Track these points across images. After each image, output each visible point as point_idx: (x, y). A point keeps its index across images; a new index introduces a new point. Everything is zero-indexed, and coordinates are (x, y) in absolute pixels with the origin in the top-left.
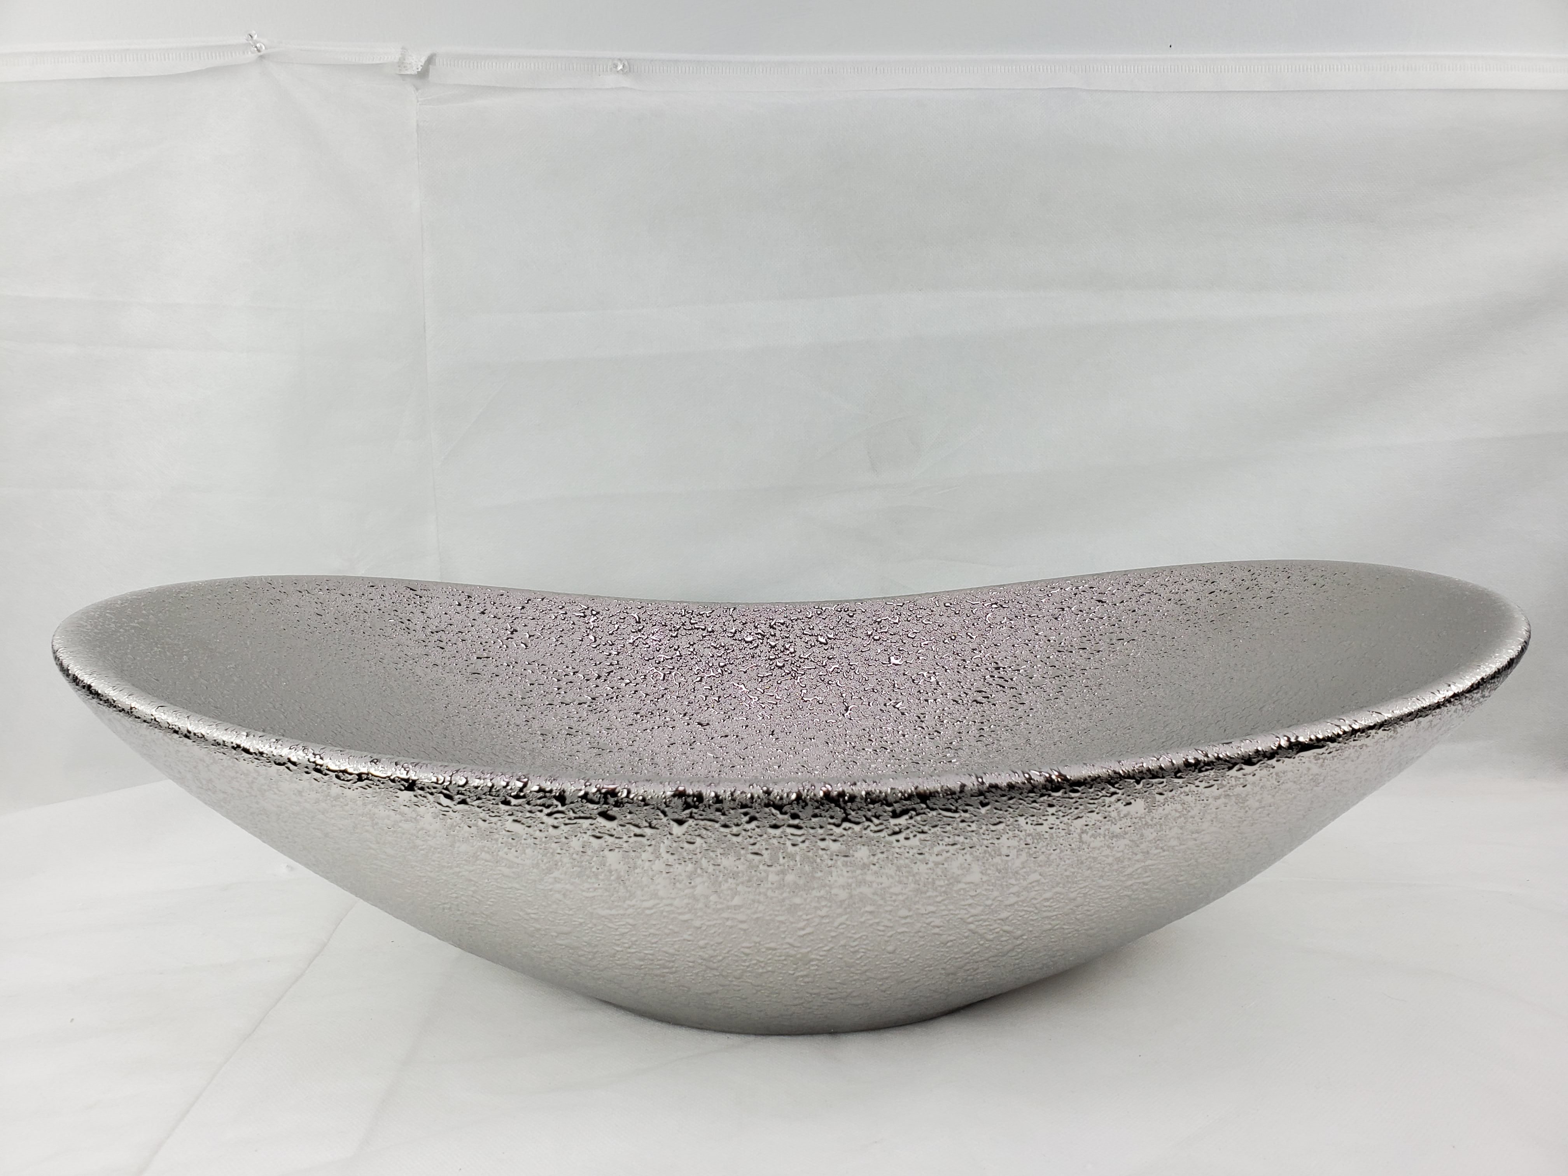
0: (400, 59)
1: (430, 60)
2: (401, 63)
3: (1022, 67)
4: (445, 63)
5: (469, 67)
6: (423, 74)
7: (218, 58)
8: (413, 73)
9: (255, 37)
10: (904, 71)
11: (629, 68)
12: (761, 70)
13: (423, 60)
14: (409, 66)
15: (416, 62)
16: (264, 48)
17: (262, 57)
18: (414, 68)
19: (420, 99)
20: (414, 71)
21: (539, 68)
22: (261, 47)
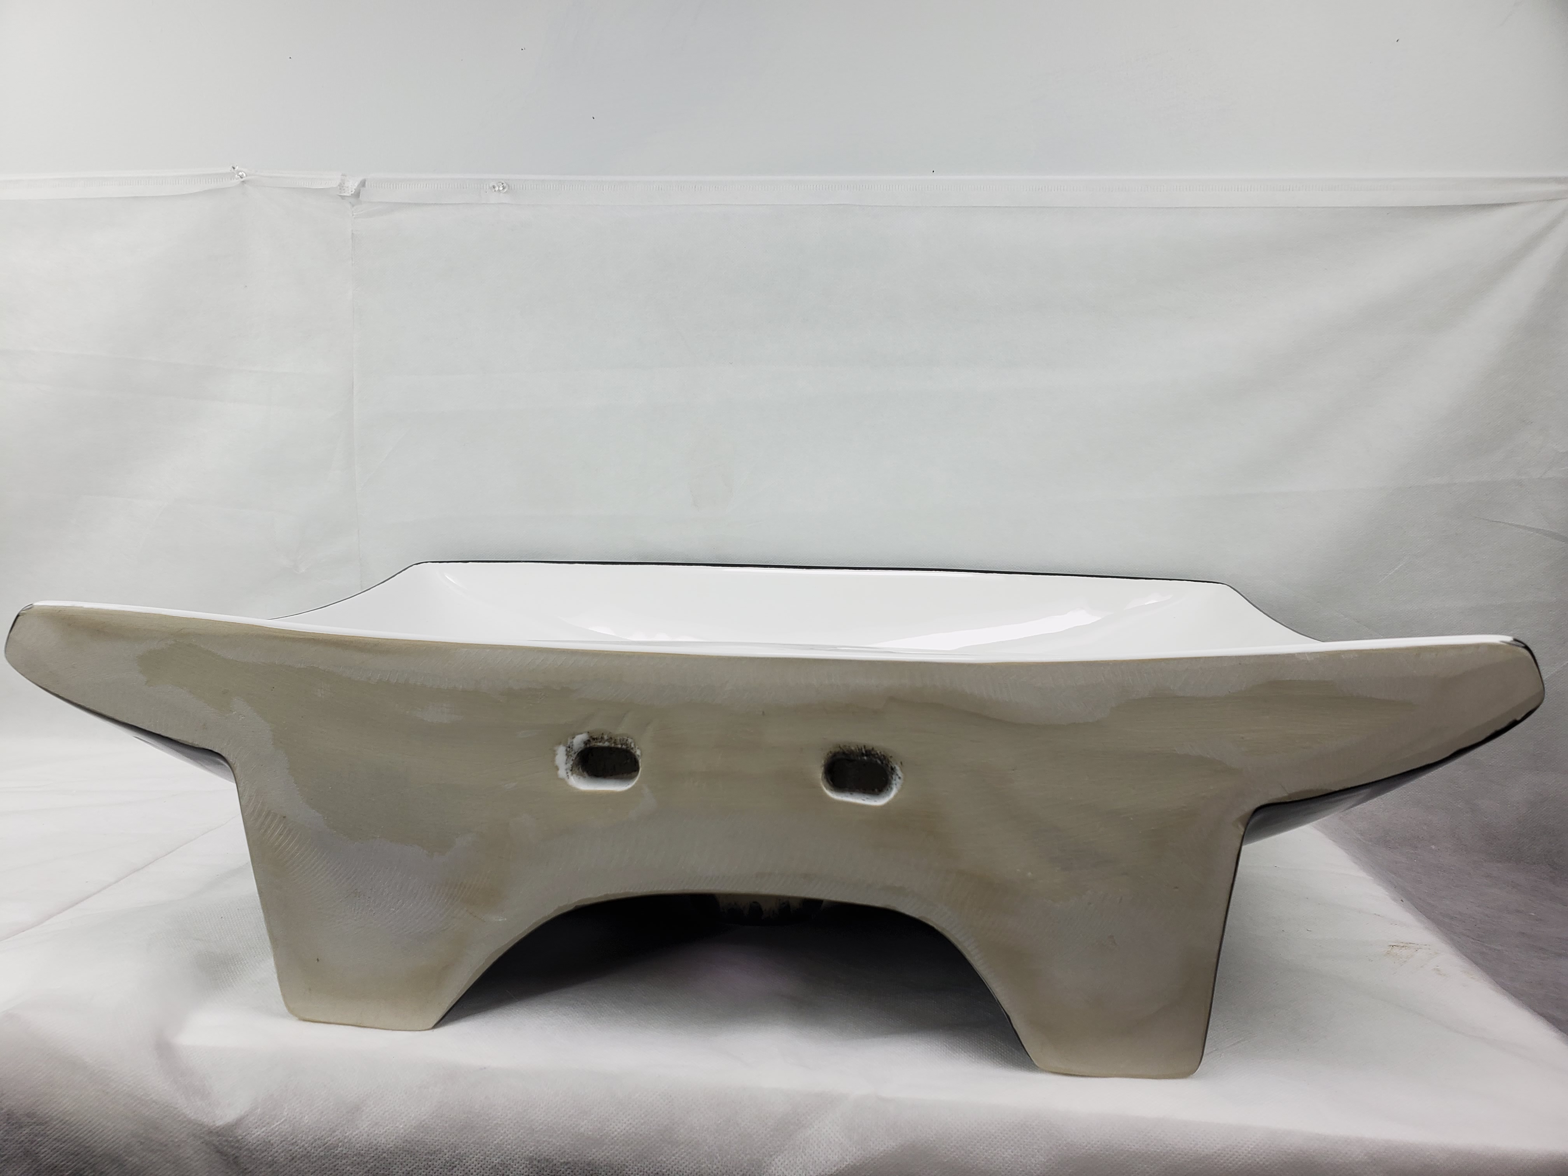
0: (340, 183)
1: (363, 184)
2: (341, 186)
3: (809, 186)
4: (372, 185)
5: (390, 188)
6: (357, 195)
7: (213, 183)
8: (348, 195)
9: (237, 168)
10: (717, 189)
11: (507, 187)
12: (607, 188)
13: (356, 185)
14: (346, 189)
15: (352, 185)
16: (245, 175)
17: (243, 182)
18: (350, 191)
19: (355, 214)
20: (348, 193)
21: (440, 188)
22: (243, 174)
